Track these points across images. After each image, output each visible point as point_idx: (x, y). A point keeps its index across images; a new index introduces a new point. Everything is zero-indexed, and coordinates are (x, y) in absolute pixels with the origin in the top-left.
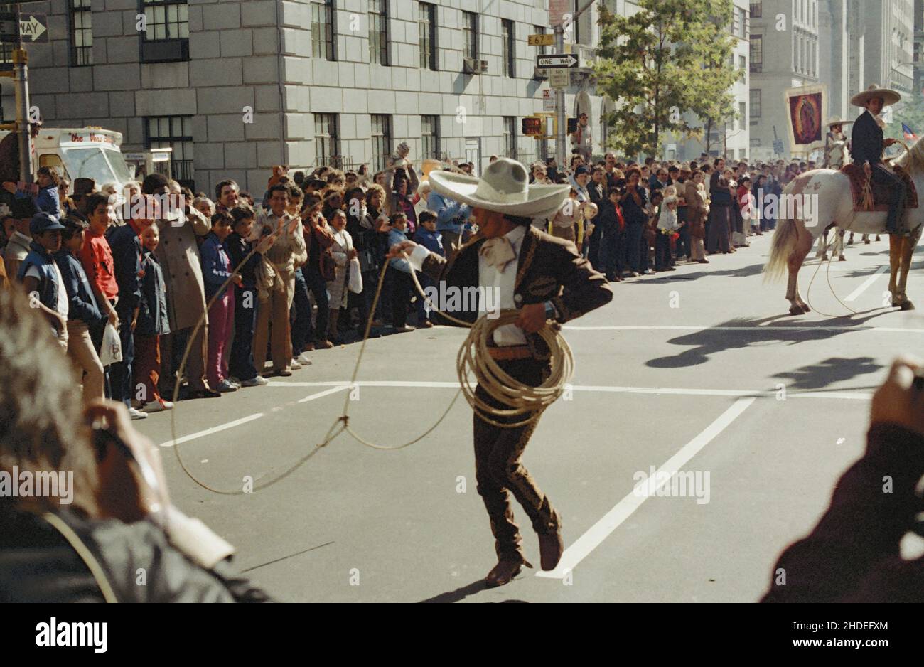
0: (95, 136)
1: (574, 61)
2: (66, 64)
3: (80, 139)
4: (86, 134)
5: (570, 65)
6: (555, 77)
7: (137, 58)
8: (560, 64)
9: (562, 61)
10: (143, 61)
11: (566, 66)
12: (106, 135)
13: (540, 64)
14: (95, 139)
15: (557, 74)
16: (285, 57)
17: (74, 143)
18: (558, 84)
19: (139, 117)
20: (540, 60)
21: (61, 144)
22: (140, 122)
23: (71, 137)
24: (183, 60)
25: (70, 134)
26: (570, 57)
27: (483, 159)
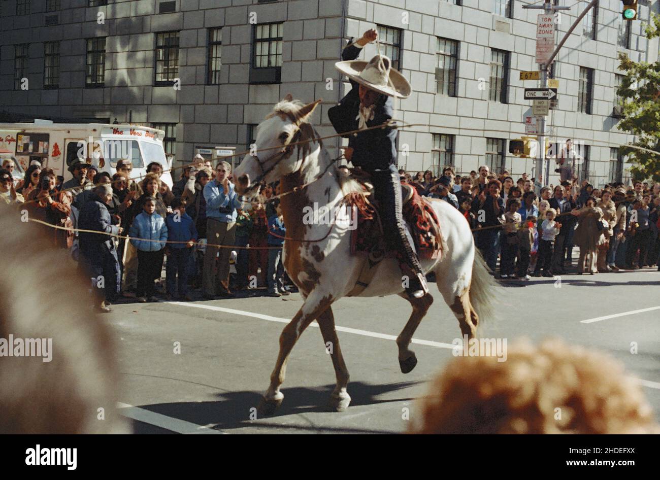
0: (135, 131)
1: (553, 94)
2: (203, 83)
3: (121, 133)
4: (126, 129)
5: (550, 97)
6: (538, 107)
7: (247, 80)
8: (542, 96)
9: (544, 94)
10: (251, 83)
11: (547, 98)
12: (147, 131)
13: (526, 96)
14: (135, 134)
15: (539, 105)
16: (345, 83)
17: (115, 135)
18: (539, 112)
19: (246, 124)
20: (527, 92)
21: (102, 135)
22: (245, 128)
23: (112, 130)
24: (275, 83)
25: (111, 128)
26: (550, 91)
27: (550, 177)
